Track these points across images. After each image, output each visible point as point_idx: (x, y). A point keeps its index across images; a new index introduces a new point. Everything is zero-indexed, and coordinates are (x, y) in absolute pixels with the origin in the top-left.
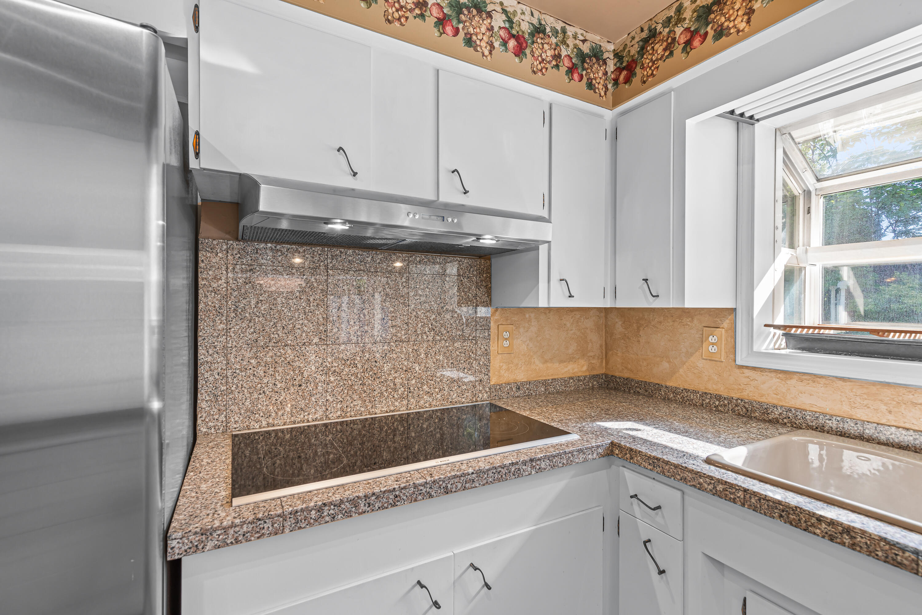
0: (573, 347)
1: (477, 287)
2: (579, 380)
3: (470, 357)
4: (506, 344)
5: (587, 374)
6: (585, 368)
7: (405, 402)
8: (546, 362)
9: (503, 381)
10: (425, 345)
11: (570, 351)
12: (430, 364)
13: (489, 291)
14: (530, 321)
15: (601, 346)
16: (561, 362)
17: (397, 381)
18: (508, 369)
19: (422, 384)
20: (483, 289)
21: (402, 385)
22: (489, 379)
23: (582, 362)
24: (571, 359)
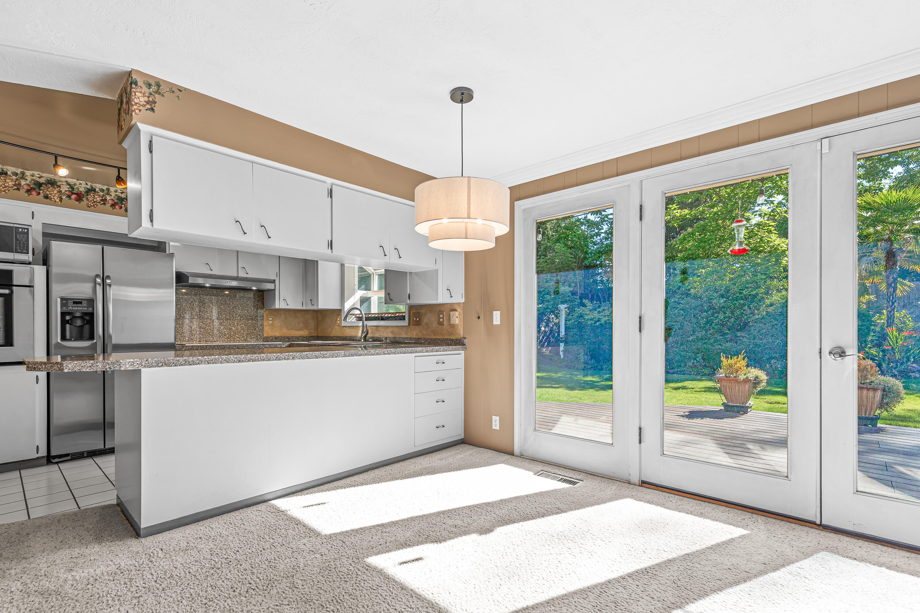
0: (301, 325)
1: (258, 301)
2: (304, 337)
3: (255, 326)
4: (271, 322)
5: (308, 335)
6: (307, 333)
7: (229, 340)
8: (289, 330)
9: (269, 336)
10: (237, 321)
11: (300, 326)
12: (239, 327)
13: (263, 304)
14: (281, 314)
15: (315, 325)
16: (296, 330)
17: (226, 332)
18: (271, 332)
19: (236, 334)
20: (260, 302)
21: (228, 334)
22: (263, 334)
23: (306, 331)
24: (300, 329)
